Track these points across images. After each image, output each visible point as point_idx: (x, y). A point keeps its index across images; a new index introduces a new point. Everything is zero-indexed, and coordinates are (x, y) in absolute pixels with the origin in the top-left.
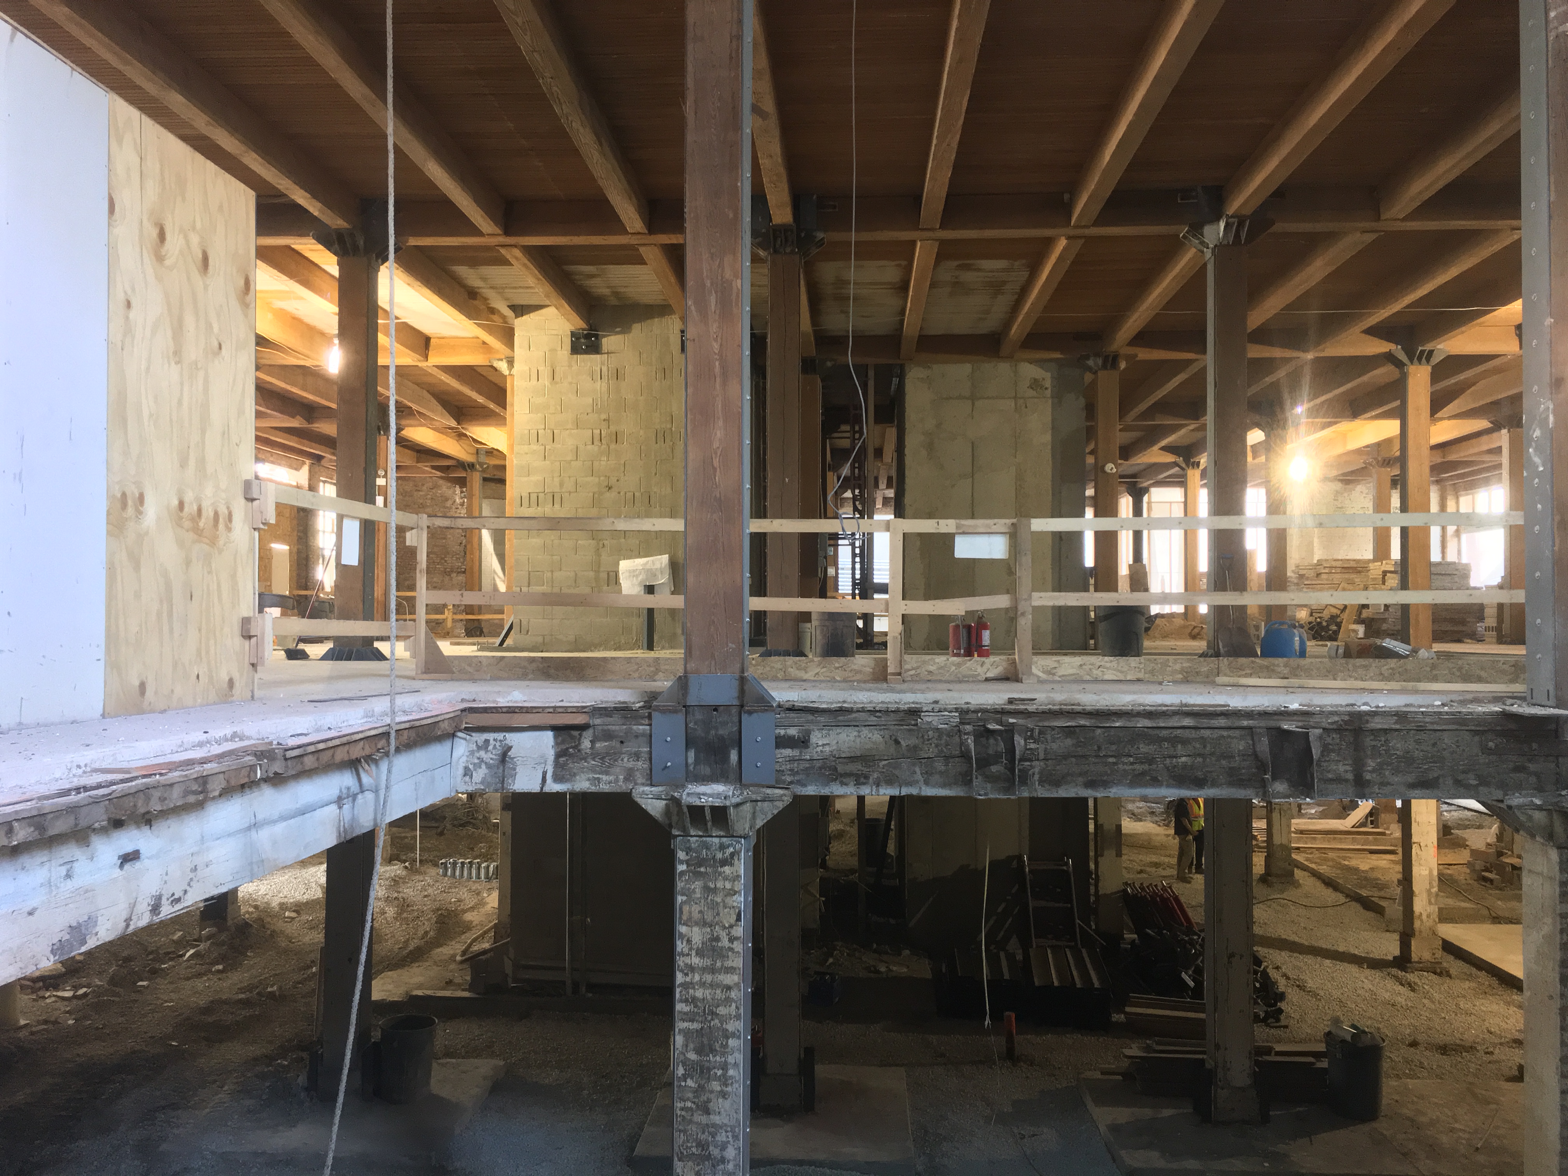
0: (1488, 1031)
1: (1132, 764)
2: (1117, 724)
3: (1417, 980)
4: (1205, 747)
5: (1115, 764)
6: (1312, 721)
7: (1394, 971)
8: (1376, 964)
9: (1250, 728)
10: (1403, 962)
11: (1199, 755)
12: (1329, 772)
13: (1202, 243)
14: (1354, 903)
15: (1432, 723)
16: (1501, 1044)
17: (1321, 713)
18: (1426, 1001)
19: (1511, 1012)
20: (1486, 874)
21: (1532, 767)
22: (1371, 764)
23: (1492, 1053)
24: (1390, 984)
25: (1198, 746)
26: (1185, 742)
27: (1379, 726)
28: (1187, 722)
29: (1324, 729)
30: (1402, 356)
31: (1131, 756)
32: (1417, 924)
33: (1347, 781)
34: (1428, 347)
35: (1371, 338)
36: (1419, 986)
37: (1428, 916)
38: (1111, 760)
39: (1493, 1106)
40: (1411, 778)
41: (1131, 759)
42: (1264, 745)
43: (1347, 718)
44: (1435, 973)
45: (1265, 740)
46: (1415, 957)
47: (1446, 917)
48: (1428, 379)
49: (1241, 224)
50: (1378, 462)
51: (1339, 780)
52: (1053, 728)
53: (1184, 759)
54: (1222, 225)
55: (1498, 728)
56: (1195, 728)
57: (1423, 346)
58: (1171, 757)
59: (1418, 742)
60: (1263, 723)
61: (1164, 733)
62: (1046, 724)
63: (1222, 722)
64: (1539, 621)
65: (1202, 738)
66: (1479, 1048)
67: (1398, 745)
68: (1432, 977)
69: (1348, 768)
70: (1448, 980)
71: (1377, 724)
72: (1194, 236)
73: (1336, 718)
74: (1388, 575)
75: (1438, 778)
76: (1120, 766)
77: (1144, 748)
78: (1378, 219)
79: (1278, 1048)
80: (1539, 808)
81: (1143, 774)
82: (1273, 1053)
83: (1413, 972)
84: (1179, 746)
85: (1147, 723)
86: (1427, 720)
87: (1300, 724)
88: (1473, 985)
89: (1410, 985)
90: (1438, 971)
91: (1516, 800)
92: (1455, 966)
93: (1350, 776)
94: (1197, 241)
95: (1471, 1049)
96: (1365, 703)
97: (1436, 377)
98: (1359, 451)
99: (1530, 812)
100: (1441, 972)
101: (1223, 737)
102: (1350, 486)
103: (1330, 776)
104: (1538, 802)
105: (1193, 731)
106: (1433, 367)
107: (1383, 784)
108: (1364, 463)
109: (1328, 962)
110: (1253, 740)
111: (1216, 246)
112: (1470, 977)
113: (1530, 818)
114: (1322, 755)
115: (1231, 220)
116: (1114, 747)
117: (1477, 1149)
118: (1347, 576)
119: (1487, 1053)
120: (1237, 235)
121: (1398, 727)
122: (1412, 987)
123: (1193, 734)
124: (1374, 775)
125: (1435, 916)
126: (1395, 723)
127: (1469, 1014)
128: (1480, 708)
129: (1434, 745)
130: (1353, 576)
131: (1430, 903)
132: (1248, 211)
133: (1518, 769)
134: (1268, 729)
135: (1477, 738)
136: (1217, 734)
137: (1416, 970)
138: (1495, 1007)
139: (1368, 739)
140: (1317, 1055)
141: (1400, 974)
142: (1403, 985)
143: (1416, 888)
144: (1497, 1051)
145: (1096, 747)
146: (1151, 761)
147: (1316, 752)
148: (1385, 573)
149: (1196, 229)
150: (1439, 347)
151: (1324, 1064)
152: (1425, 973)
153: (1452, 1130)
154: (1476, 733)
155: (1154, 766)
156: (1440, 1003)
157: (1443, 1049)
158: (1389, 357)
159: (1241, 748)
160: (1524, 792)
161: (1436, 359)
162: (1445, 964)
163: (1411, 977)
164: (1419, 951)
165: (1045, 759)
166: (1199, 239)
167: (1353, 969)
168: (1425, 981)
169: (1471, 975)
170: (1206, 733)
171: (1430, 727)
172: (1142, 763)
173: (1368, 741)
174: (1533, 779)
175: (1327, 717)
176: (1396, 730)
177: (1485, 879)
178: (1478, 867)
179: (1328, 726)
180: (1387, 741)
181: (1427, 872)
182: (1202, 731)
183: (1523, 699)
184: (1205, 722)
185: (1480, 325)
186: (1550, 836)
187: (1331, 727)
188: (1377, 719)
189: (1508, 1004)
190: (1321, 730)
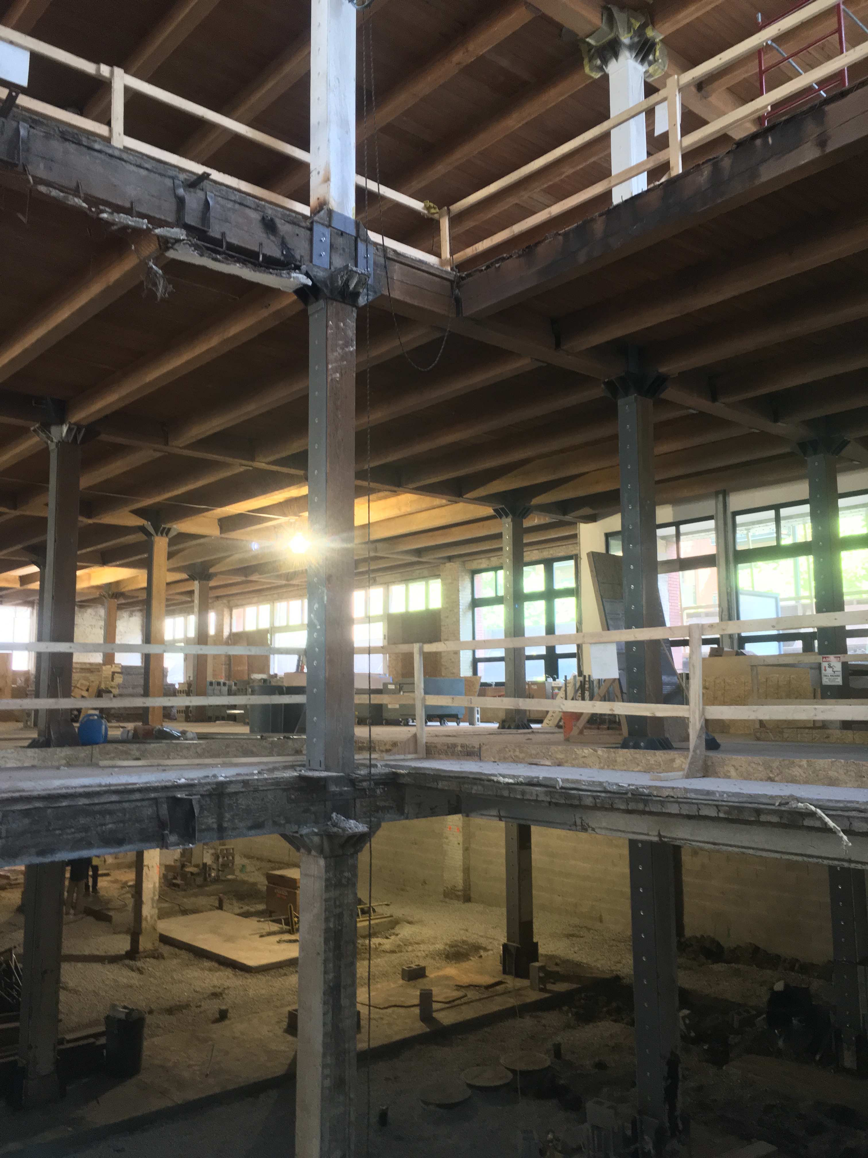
0: (194, 991)
1: (73, 833)
2: (64, 804)
3: (143, 965)
4: (125, 815)
5: (60, 835)
6: (194, 790)
7: (127, 962)
8: (114, 959)
9: (155, 799)
10: (133, 954)
11: (122, 822)
12: (202, 825)
13: (49, 438)
14: (88, 918)
15: (262, 786)
16: (205, 999)
17: (200, 784)
18: (152, 979)
19: (206, 975)
20: (174, 881)
21: (312, 809)
22: (227, 816)
23: (200, 1006)
24: (126, 972)
25: (120, 815)
26: (110, 813)
27: (233, 790)
28: (114, 798)
29: (201, 795)
30: (151, 530)
31: (73, 827)
32: (144, 924)
33: (213, 829)
34: (168, 526)
35: (136, 516)
36: (144, 969)
37: (151, 917)
38: (58, 832)
39: (210, 1043)
40: (249, 823)
41: (73, 830)
42: (164, 810)
43: (215, 786)
44: (154, 957)
45: (165, 806)
46: (141, 948)
47: (163, 915)
48: (166, 545)
49: (79, 430)
50: (109, 595)
51: (209, 829)
52: (13, 812)
53: (110, 826)
54: (65, 429)
55: (296, 786)
56: (119, 802)
57: (165, 524)
58: (102, 825)
59: (254, 799)
60: (163, 794)
61: (97, 808)
62: (9, 808)
63: (138, 796)
64: (315, 718)
65: (124, 809)
66: (192, 1004)
67: (243, 802)
68: (152, 960)
69: (214, 820)
70: (162, 961)
71: (231, 789)
72: (43, 431)
73: (209, 787)
74: (116, 674)
75: (263, 822)
76: (65, 836)
77: (82, 821)
78: (166, 444)
79: (68, 1037)
80: (316, 834)
81: (81, 840)
82: (65, 1042)
83: (140, 960)
84: (108, 816)
85: (86, 801)
86: (260, 784)
87: (187, 793)
88: (179, 961)
89: (138, 969)
90: (156, 955)
91: (305, 831)
92: (165, 950)
93: (215, 826)
94: (44, 435)
95: (187, 1006)
96: (223, 774)
97: (170, 544)
98: (98, 587)
99: (312, 837)
100: (158, 956)
101: (137, 806)
102: (83, 610)
103: (203, 827)
104: (316, 830)
105: (118, 805)
106: (170, 539)
107: (234, 829)
108: (100, 595)
109: (79, 965)
110: (157, 807)
111: (59, 442)
112: (176, 956)
113: (312, 841)
114: (199, 814)
115: (73, 426)
116: (60, 822)
117: (207, 1075)
118: (84, 674)
119: (197, 1007)
120: (75, 438)
121: (243, 790)
122: (140, 971)
123: (118, 806)
124: (229, 824)
125: (156, 917)
126: (243, 787)
127: (181, 982)
128: (285, 775)
129: (263, 799)
130: (88, 675)
131: (153, 907)
132: (84, 423)
133: (306, 811)
134: (167, 798)
135: (285, 793)
136: (133, 805)
137: (142, 958)
138: (196, 974)
139: (226, 800)
140: (96, 1036)
141: (132, 963)
142: (133, 970)
143: (144, 898)
144: (203, 1004)
145: (47, 824)
146: (86, 829)
147: (196, 811)
148: (114, 673)
149: (46, 427)
150: (175, 526)
151: (103, 1041)
152: (148, 959)
153: (189, 1066)
154: (284, 790)
155: (89, 834)
156: (161, 979)
157: (170, 1011)
158: (142, 529)
159: (149, 813)
160: (308, 825)
161: (172, 534)
162: (160, 950)
163: (139, 964)
164: (145, 944)
165: (7, 837)
166: (46, 434)
167: (97, 967)
168: (148, 964)
169: (176, 954)
170: (126, 805)
171: (261, 788)
172: (81, 832)
173: (227, 801)
174: (313, 817)
175: (203, 787)
176: (242, 792)
177: (175, 885)
178: (169, 877)
179: (203, 793)
180: (237, 800)
181: (152, 886)
182: (124, 804)
183: (304, 766)
184: (126, 797)
185: (204, 517)
186: (321, 851)
187: (205, 793)
188: (232, 786)
189: (202, 969)
190: (199, 796)
